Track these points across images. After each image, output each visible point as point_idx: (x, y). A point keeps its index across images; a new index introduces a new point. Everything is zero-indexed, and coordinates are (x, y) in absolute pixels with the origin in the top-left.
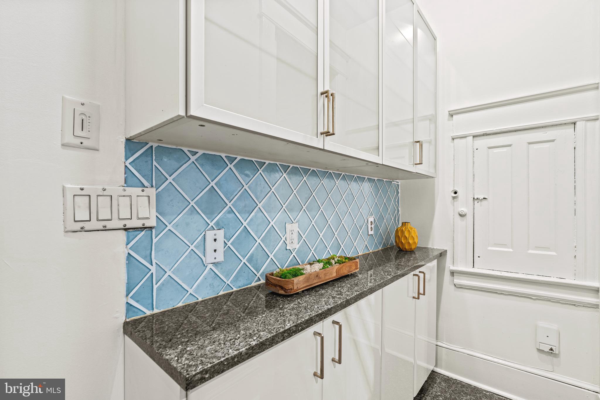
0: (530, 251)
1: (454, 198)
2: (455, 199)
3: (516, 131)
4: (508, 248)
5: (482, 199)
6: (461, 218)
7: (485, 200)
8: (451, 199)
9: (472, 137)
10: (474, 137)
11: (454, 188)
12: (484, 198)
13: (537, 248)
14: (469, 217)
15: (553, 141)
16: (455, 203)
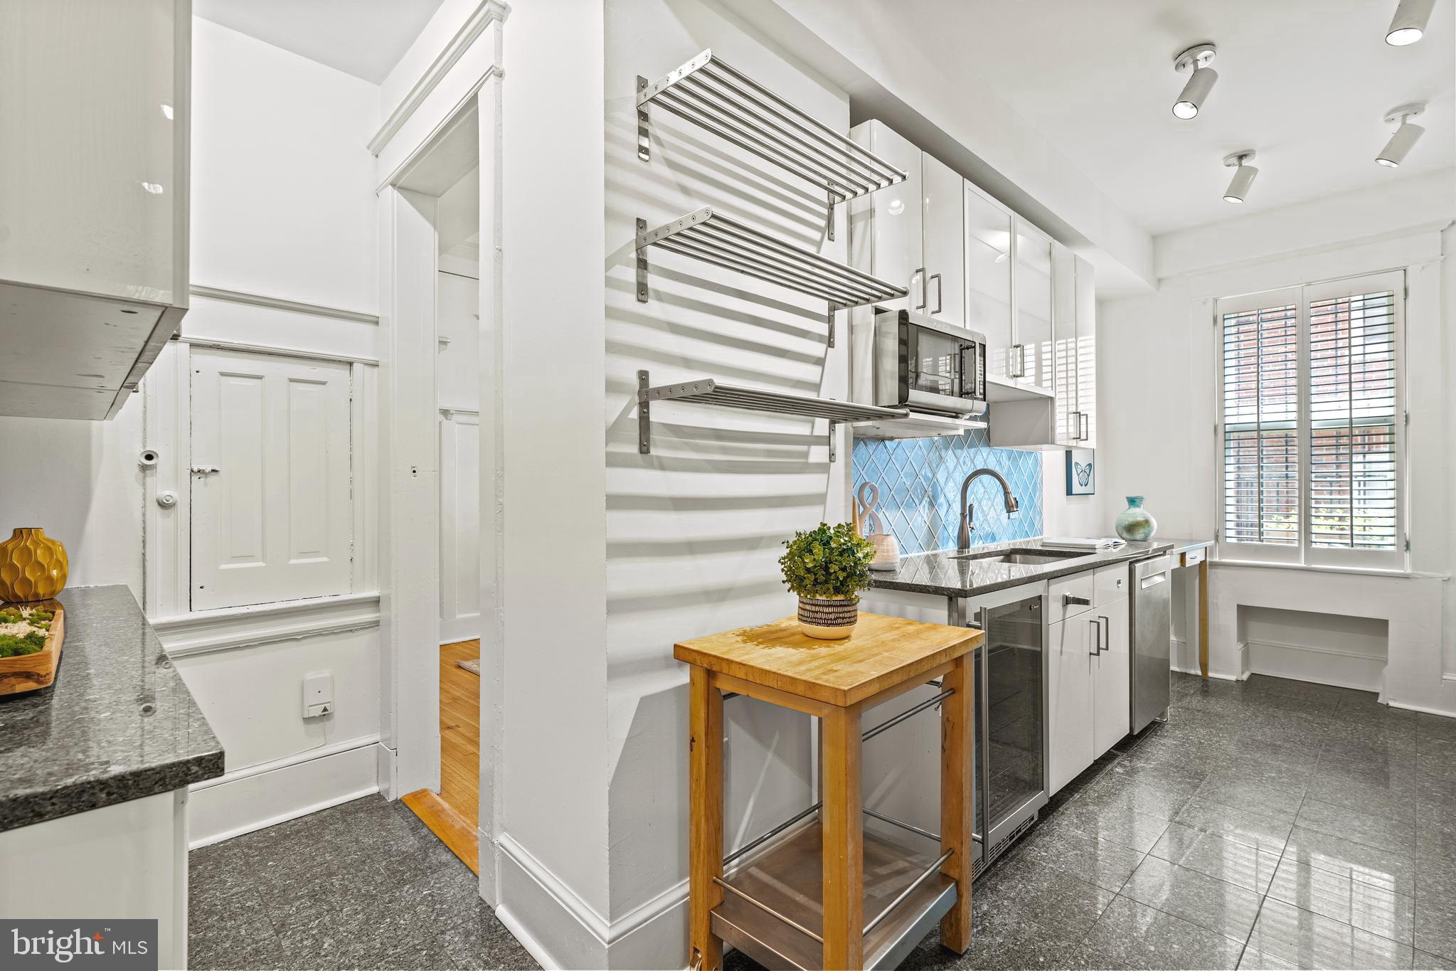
0: (292, 562)
1: (144, 468)
2: (148, 472)
3: (270, 354)
4: (258, 562)
5: (209, 473)
6: (164, 511)
7: (213, 473)
8: (137, 470)
9: (188, 345)
10: (192, 345)
11: (144, 447)
12: (213, 471)
13: (303, 554)
14: (182, 509)
15: (324, 383)
16: (148, 480)
